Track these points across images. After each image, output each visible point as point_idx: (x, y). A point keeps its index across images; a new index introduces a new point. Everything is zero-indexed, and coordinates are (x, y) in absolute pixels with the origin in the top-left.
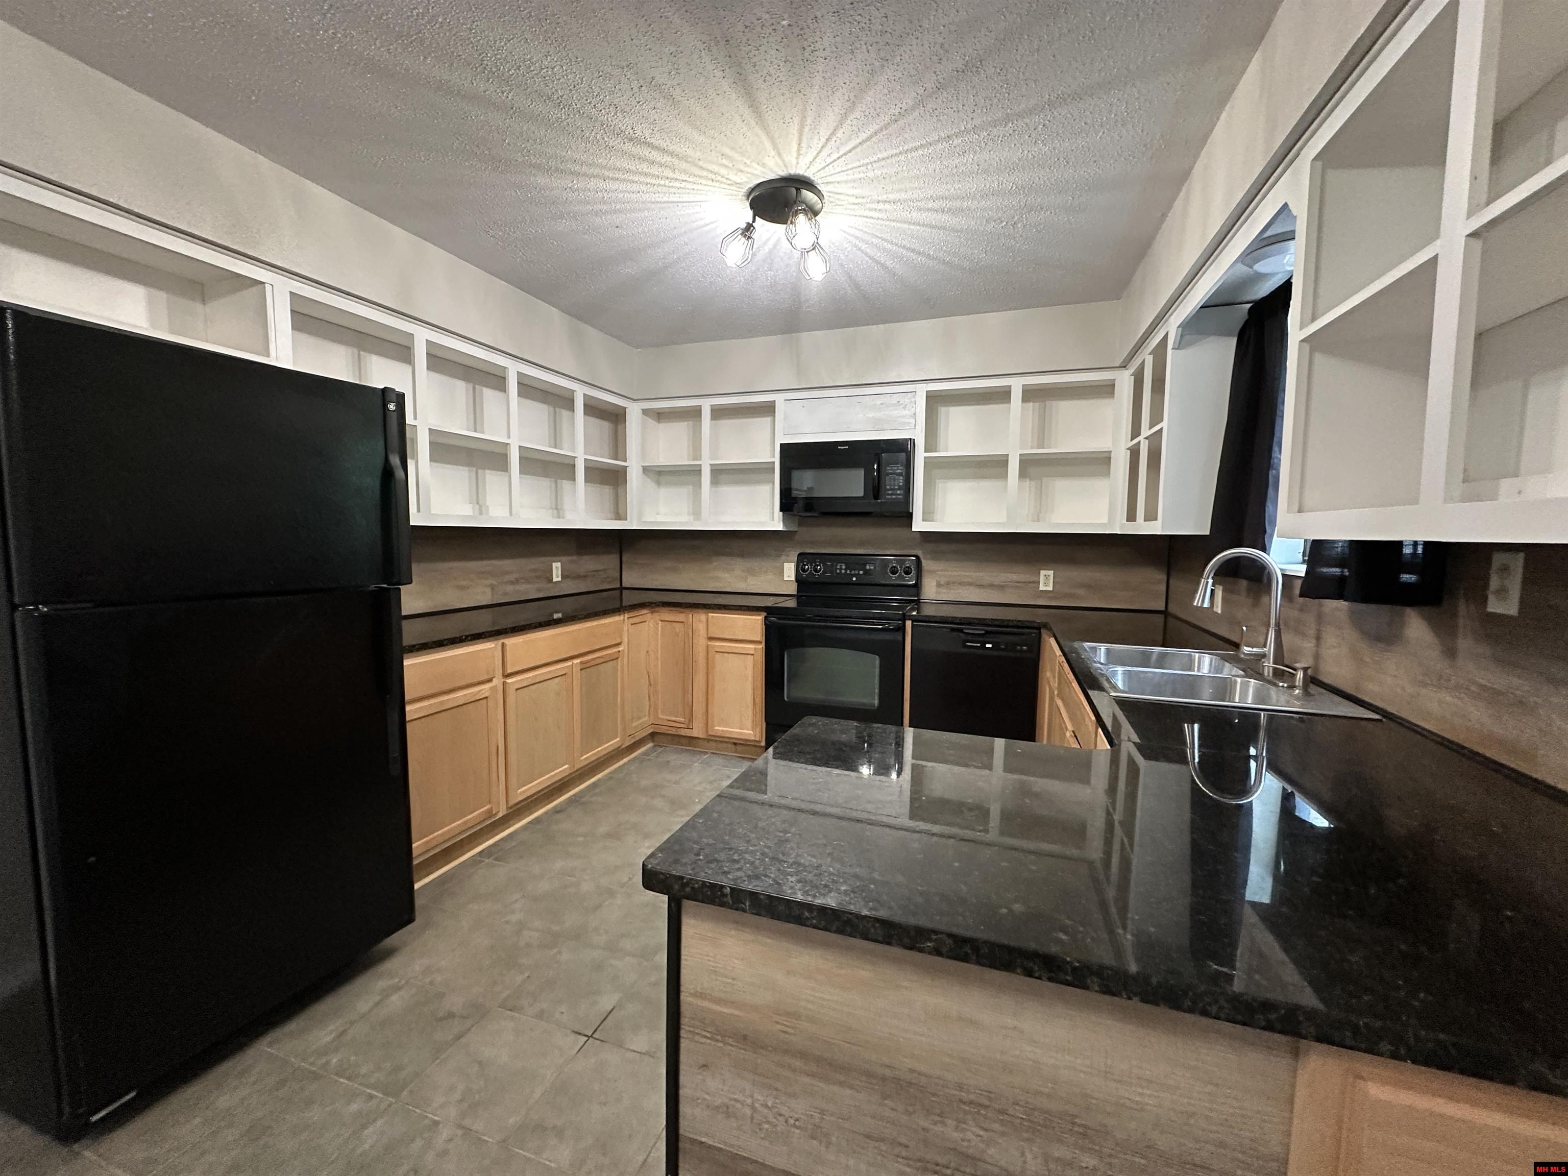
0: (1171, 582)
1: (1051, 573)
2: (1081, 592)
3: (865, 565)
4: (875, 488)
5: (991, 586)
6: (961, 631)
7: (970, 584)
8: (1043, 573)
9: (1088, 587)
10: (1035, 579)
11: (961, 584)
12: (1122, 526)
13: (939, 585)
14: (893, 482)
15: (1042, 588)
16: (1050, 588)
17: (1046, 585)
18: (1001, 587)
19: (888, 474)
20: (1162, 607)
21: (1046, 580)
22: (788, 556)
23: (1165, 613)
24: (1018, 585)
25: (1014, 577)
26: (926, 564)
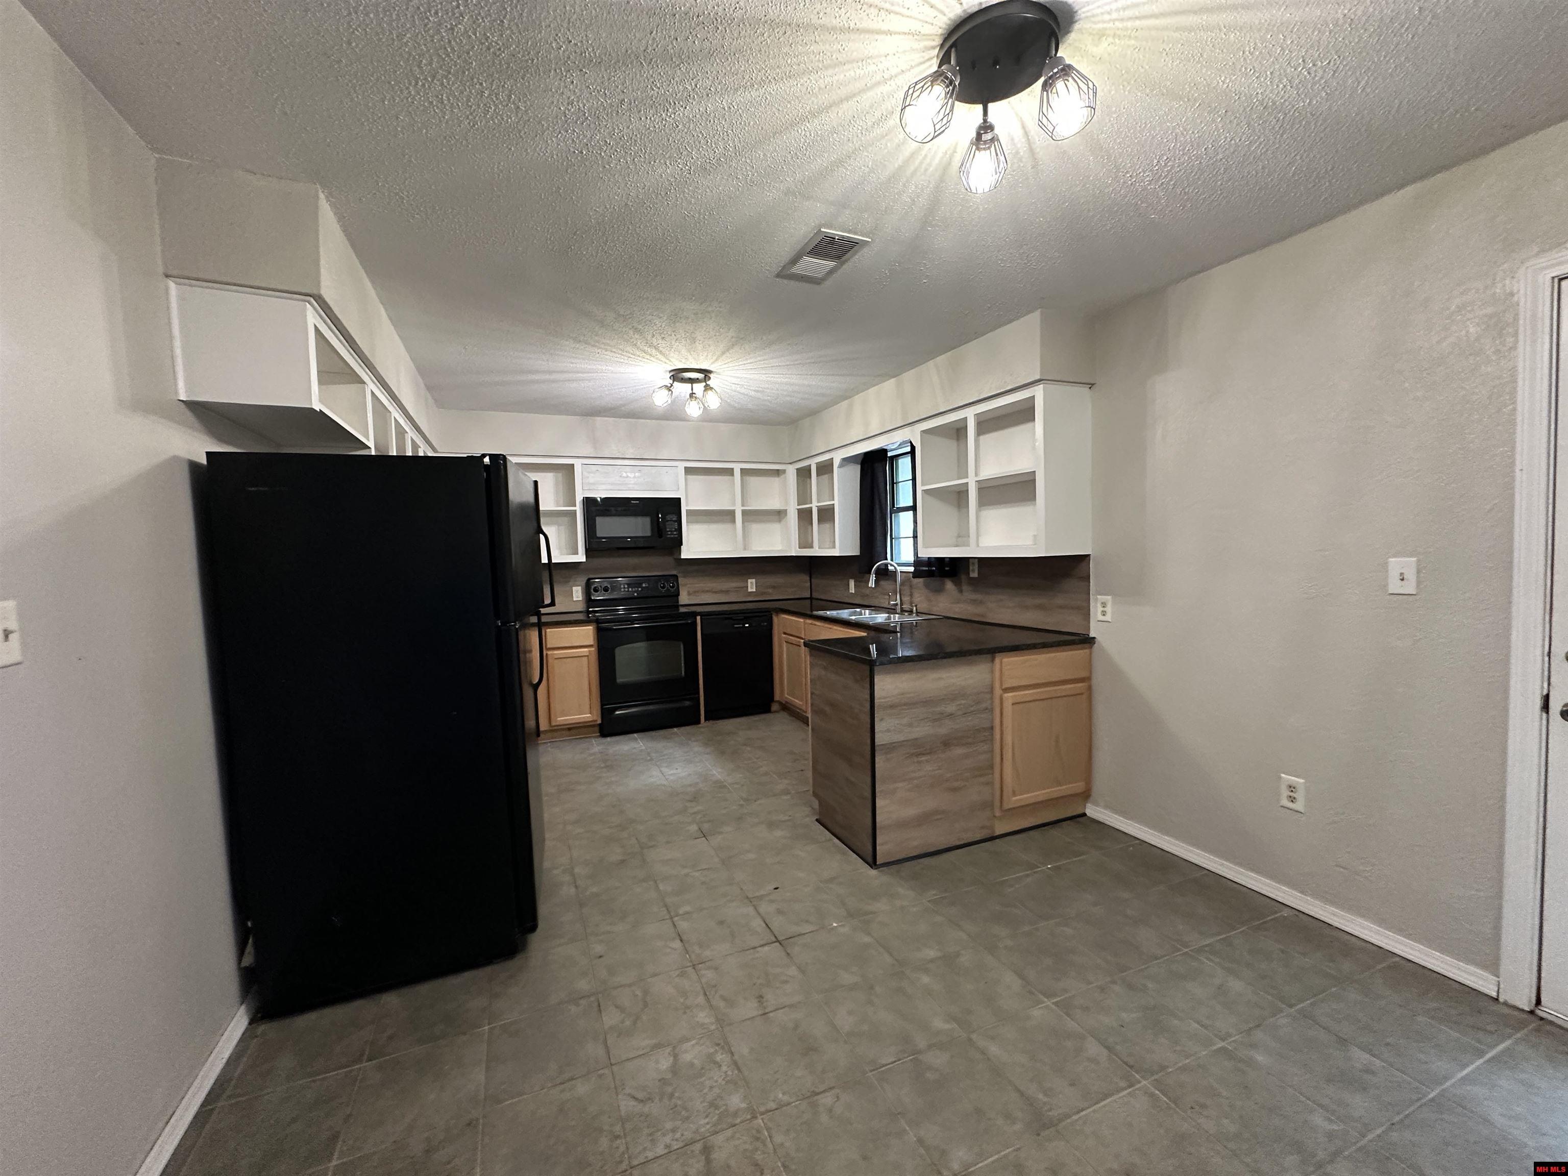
0: (813, 580)
1: (754, 581)
2: (770, 591)
3: (642, 584)
4: (658, 529)
5: (721, 592)
6: (731, 618)
7: (707, 591)
8: (749, 581)
9: (774, 587)
10: (745, 585)
11: (703, 591)
12: (796, 551)
13: (689, 594)
14: (671, 527)
15: (750, 590)
16: (754, 590)
17: (752, 588)
18: (727, 592)
19: (668, 521)
20: (809, 596)
21: (752, 585)
22: (575, 581)
23: (811, 598)
24: (737, 590)
25: (734, 585)
26: (681, 580)
